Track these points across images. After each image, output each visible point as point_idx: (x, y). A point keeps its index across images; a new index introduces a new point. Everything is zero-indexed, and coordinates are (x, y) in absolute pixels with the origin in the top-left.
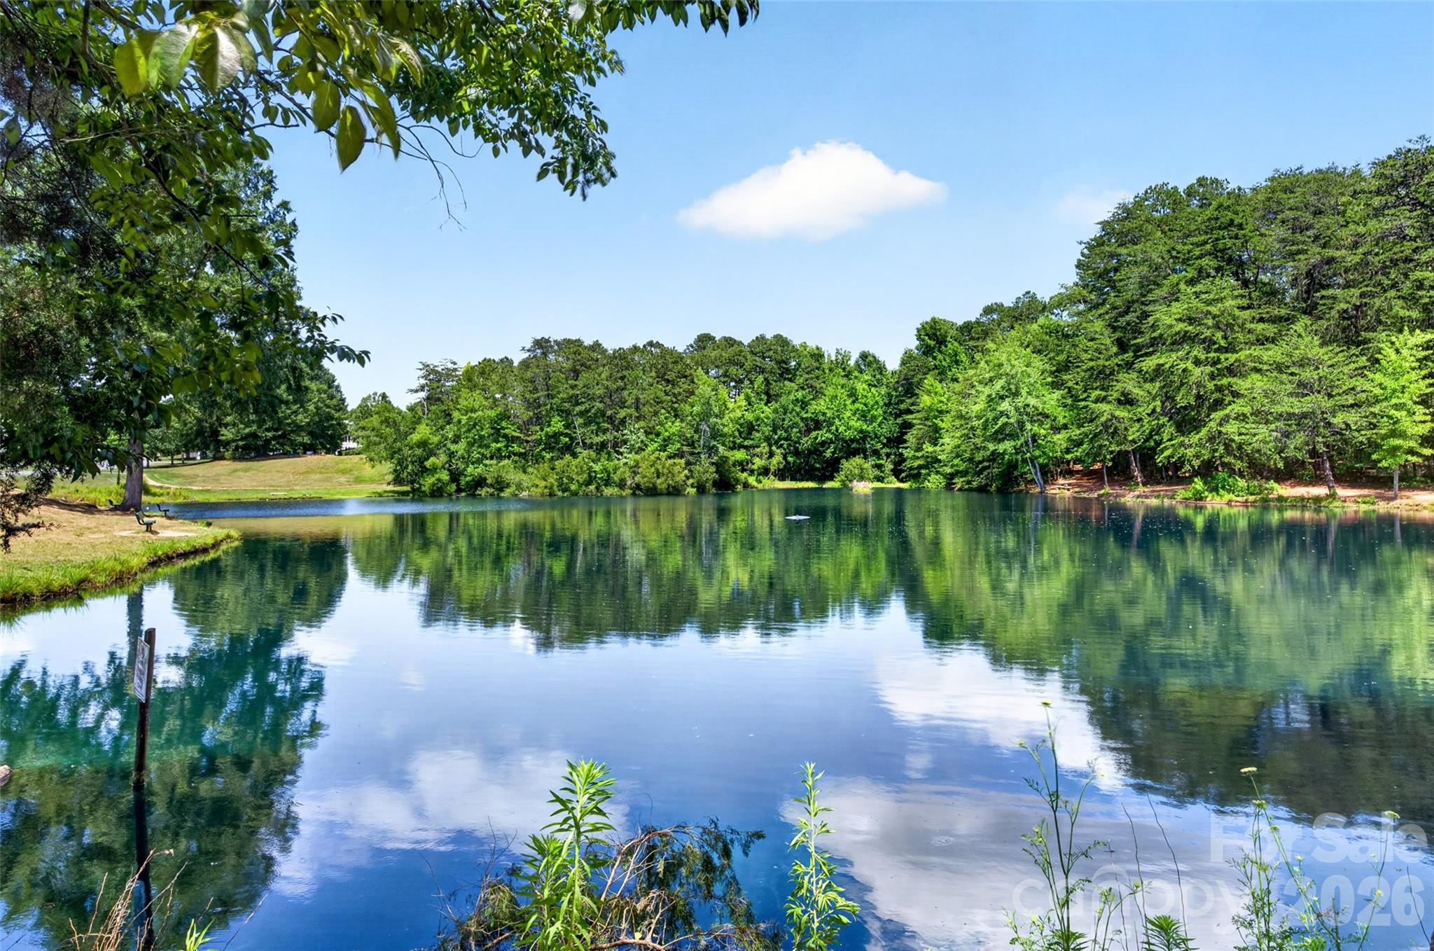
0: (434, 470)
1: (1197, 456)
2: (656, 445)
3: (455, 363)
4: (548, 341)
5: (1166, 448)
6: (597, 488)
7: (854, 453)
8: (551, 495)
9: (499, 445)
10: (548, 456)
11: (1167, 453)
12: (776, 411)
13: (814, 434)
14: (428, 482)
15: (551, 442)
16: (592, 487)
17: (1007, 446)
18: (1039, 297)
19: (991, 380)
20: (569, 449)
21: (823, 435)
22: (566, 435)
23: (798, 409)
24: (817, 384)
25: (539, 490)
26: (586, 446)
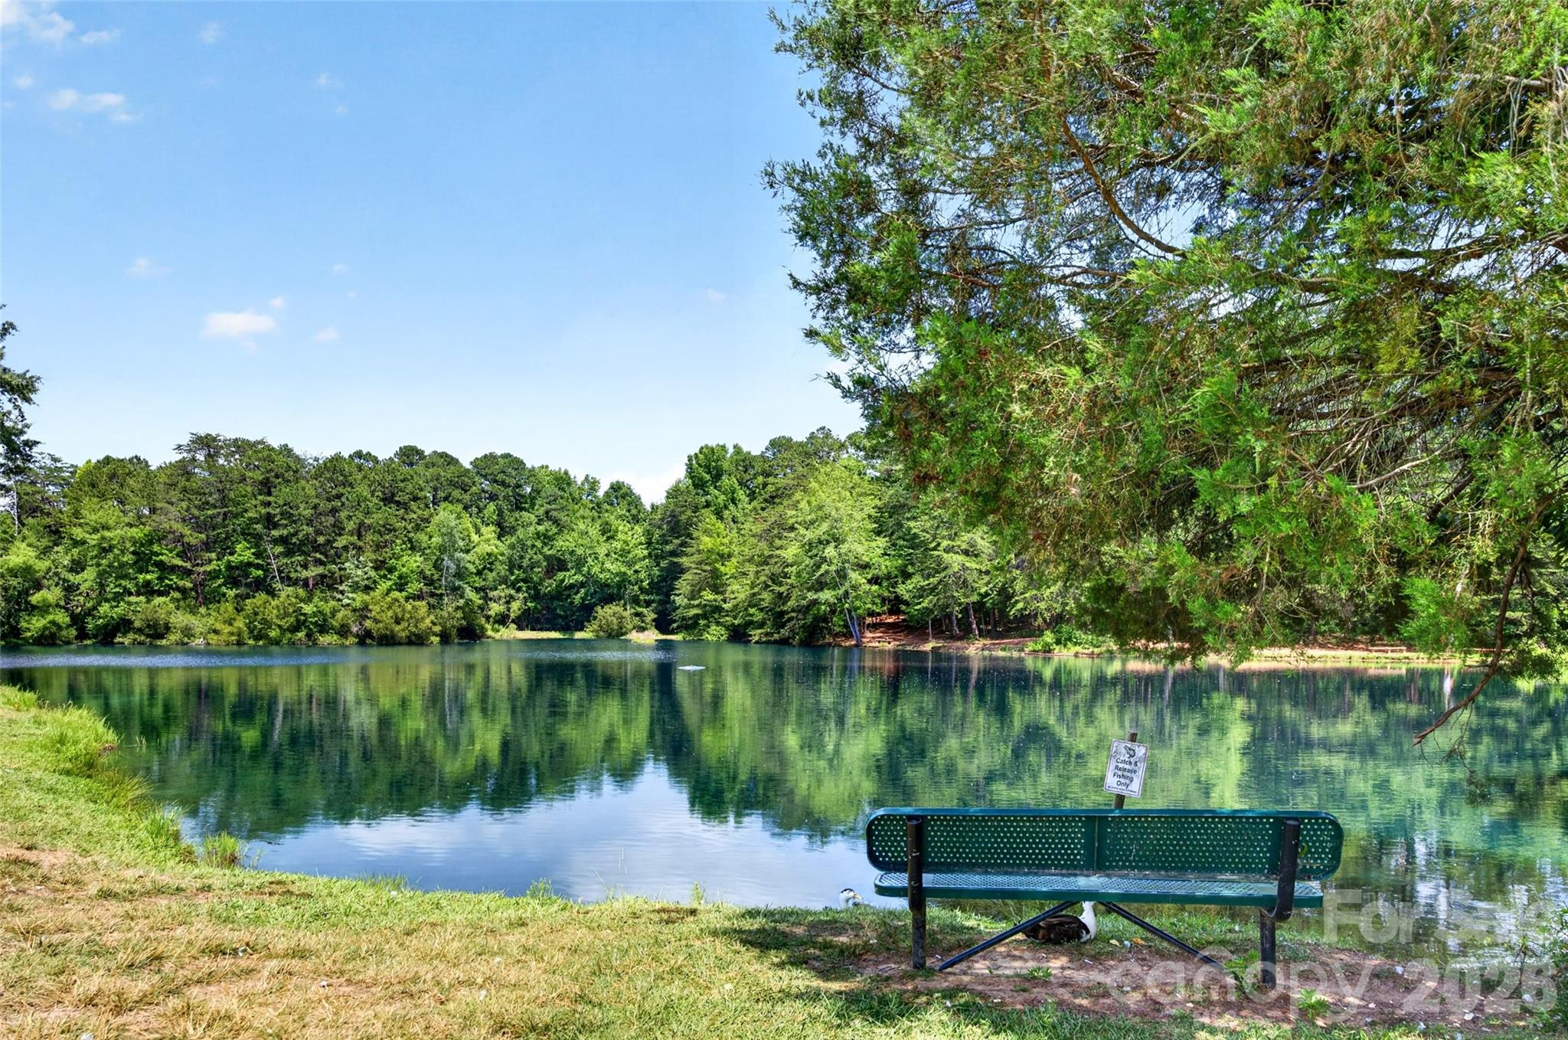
0: (43, 609)
1: (1048, 610)
2: (390, 583)
3: (55, 460)
4: (214, 439)
5: (1017, 602)
6: (309, 636)
7: (608, 599)
8: (240, 643)
9: (148, 577)
10: (231, 593)
11: (1020, 605)
12: (512, 547)
13: (560, 575)
14: (35, 625)
15: (236, 576)
16: (301, 635)
17: (827, 595)
18: (834, 434)
19: (812, 523)
20: (262, 585)
21: (570, 577)
22: (258, 567)
23: (539, 544)
24: (562, 516)
25: (223, 637)
26: (288, 581)
